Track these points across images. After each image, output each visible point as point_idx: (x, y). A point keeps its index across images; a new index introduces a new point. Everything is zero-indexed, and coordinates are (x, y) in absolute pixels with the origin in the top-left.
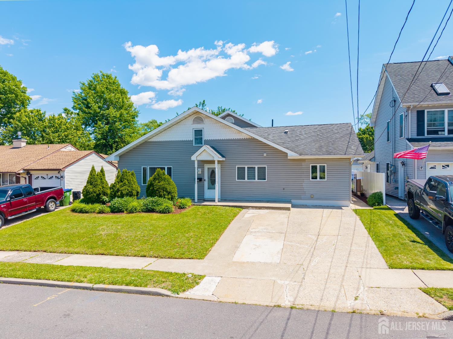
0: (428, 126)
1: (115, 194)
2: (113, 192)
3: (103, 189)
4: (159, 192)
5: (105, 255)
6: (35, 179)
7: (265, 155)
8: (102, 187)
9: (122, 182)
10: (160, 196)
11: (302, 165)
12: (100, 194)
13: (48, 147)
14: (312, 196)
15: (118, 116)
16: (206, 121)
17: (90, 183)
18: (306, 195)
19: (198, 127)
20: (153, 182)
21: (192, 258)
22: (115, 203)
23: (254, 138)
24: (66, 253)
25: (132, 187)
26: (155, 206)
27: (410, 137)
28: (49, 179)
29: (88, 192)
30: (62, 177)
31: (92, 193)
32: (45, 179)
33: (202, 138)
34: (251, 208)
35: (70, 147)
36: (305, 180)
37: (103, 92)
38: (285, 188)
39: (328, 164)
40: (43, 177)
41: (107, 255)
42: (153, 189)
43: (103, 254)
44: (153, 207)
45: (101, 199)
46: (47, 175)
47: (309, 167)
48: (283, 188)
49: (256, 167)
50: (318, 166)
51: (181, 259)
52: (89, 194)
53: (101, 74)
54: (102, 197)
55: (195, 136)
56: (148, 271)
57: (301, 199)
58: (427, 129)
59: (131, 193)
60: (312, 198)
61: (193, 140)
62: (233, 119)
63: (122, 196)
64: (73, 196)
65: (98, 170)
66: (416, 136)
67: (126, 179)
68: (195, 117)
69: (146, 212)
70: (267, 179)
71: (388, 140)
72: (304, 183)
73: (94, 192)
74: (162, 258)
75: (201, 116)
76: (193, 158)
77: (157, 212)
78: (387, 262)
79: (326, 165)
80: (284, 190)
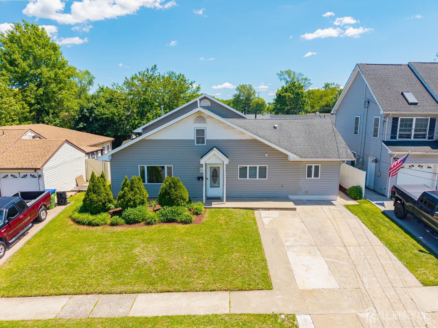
0: (399, 131)
1: (127, 203)
2: (125, 202)
3: (108, 197)
4: (177, 202)
5: (171, 292)
6: (3, 177)
7: (266, 155)
8: (107, 194)
9: (132, 190)
10: (178, 205)
11: (299, 165)
12: (106, 202)
13: (4, 134)
14: (307, 192)
15: (53, 76)
16: (208, 120)
17: (93, 191)
18: (302, 191)
19: (200, 126)
20: (169, 191)
21: (262, 289)
22: (130, 214)
23: (256, 139)
24: (126, 293)
25: (143, 195)
26: (175, 216)
27: (385, 140)
28: (22, 177)
29: (93, 201)
30: (40, 176)
31: (97, 202)
32: (16, 177)
33: (204, 137)
34: (261, 209)
35: (30, 133)
36: (301, 179)
37: (30, 47)
38: (283, 186)
39: (322, 164)
40: (14, 176)
41: (174, 292)
42: (170, 197)
43: (169, 292)
44: (173, 218)
45: (107, 206)
46: (19, 174)
47: (306, 167)
48: (282, 186)
49: (258, 166)
50: (313, 166)
51: (252, 290)
52: (94, 204)
53: (24, 23)
54: (108, 205)
55: (197, 135)
56: (240, 315)
57: (297, 194)
58: (399, 133)
59: (143, 201)
60: (306, 193)
61: (194, 140)
62: (209, 102)
63: (135, 206)
64: (57, 197)
65: (97, 175)
66: (390, 139)
67: (136, 187)
68: (197, 116)
69: (166, 222)
70: (268, 178)
71: (356, 133)
72: (301, 180)
73: (99, 201)
74: (232, 291)
75: (203, 116)
76: (202, 161)
77: (179, 223)
78: (417, 279)
79: (320, 165)
80: (283, 187)
